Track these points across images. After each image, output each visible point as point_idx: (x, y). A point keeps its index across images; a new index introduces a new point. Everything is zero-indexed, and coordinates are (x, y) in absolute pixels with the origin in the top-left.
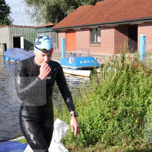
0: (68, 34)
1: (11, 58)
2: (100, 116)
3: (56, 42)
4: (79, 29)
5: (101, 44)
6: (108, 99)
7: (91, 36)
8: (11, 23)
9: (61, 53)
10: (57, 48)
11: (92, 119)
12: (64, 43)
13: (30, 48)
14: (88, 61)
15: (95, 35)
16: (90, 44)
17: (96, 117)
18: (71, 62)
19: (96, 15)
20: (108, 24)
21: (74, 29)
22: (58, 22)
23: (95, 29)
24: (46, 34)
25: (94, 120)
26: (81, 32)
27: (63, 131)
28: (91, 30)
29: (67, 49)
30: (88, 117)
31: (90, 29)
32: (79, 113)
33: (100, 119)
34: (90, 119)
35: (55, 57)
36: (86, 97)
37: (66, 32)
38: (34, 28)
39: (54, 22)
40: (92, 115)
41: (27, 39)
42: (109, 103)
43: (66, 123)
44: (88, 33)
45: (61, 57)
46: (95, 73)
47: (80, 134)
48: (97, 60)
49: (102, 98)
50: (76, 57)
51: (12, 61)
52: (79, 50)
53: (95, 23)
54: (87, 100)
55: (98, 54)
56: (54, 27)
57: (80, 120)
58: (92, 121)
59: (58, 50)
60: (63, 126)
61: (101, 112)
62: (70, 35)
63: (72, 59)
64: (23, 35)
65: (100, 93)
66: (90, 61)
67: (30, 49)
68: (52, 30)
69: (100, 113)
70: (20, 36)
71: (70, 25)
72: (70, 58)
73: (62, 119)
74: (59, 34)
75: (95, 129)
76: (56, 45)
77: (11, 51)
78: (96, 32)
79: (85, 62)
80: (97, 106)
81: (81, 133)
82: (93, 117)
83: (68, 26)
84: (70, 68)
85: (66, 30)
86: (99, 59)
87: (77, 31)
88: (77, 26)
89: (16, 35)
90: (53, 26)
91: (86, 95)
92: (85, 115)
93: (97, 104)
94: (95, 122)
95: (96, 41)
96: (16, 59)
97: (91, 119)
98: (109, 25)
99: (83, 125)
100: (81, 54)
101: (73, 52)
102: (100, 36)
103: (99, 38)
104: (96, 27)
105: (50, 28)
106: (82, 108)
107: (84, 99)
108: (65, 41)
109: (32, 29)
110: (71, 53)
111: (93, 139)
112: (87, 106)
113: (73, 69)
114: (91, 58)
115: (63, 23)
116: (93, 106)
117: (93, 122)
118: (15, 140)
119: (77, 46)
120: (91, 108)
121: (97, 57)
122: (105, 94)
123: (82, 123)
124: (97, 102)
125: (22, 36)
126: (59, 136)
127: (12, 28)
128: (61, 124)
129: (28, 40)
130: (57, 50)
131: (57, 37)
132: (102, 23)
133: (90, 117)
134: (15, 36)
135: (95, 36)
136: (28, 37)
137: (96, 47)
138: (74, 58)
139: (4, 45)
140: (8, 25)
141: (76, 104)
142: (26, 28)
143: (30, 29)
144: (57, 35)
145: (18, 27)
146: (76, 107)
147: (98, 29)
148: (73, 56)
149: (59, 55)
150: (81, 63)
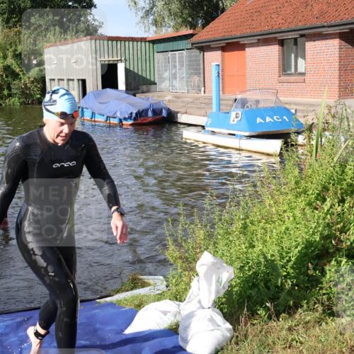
0: (227, 54)
1: (96, 112)
2: (306, 248)
3: (200, 74)
4: (254, 41)
5: (307, 78)
6: (324, 206)
7: (283, 58)
9: (211, 99)
10: (203, 88)
11: (287, 253)
12: (219, 75)
13: (138, 89)
14: (275, 117)
15: (293, 55)
16: (280, 77)
17: (297, 250)
18: (236, 120)
20: (324, 27)
21: (243, 41)
22: (204, 26)
23: (293, 40)
24: (175, 54)
25: (291, 255)
27: (218, 281)
28: (281, 43)
29: (227, 89)
30: (276, 248)
31: (279, 40)
32: (255, 239)
34: (282, 254)
35: (198, 108)
36: (272, 202)
37: (224, 49)
38: (149, 41)
39: (193, 26)
40: (286, 244)
41: (131, 69)
42: (329, 216)
43: (227, 263)
44: (274, 50)
45: (212, 108)
46: (292, 145)
47: (259, 289)
48: (298, 114)
49: (310, 204)
50: (248, 107)
51: (99, 118)
52: (254, 92)
53: (293, 27)
54: (274, 209)
55: (298, 99)
56: (194, 39)
57: (258, 257)
58: (287, 258)
59: (205, 92)
60: (218, 268)
61: (308, 237)
62: (232, 56)
63: (237, 114)
64: (123, 59)
65: (305, 192)
66: (281, 118)
67: (140, 91)
68: (190, 46)
70: (118, 61)
71: (232, 33)
72: (234, 111)
73: (215, 253)
74: (205, 53)
76: (200, 81)
77: (97, 95)
78: (295, 47)
79: (268, 119)
80: (298, 224)
81: (261, 288)
82: (289, 249)
83: (227, 35)
84: (234, 135)
85: (223, 44)
86: (302, 111)
87: (249, 47)
89: (107, 59)
90: (192, 35)
91: (273, 197)
92: (268, 244)
93: (297, 219)
94: (293, 260)
95: (293, 70)
96: (109, 115)
97: (284, 254)
98: (324, 31)
100: (257, 102)
101: (239, 97)
102: (304, 57)
103: (300, 61)
104: (295, 35)
105: (186, 41)
106: (263, 228)
107: (268, 207)
108: (220, 70)
109: (143, 43)
110: (236, 100)
111: (289, 301)
112: (274, 222)
113: (241, 137)
114: (282, 110)
115: (217, 29)
116: (288, 224)
117: (288, 261)
118: (108, 299)
119: (248, 81)
120: (284, 228)
121: (297, 108)
122: (318, 194)
124: (298, 213)
125: (121, 60)
126: (210, 292)
127: (98, 41)
128: (214, 264)
129: (136, 71)
130: (203, 93)
131: (202, 62)
132: (309, 25)
133: (282, 249)
134: (105, 61)
135: (291, 59)
136: (136, 64)
137: (295, 84)
138: (241, 110)
139: (80, 82)
140: (89, 37)
141: (247, 217)
142: (131, 43)
143: (139, 43)
144: (202, 58)
145: (112, 41)
146: (247, 226)
147: (298, 39)
148: (240, 106)
149: (207, 104)
150: (258, 122)
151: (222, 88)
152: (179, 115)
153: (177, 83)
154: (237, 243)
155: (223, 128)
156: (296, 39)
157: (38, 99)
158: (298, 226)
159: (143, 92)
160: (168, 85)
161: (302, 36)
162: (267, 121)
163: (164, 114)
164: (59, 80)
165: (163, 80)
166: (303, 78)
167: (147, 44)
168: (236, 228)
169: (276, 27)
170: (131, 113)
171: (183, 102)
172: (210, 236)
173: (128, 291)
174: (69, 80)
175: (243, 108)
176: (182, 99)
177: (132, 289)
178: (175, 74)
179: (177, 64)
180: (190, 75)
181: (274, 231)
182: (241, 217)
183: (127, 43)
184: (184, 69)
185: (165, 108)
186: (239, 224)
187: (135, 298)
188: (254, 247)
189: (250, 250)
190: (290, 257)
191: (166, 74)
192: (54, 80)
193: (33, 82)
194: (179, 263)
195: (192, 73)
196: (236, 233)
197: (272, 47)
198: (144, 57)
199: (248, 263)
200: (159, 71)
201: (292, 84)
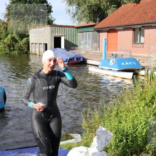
0: (109, 34)
2: (145, 124)
3: (97, 42)
4: (121, 29)
5: (145, 45)
6: (153, 106)
7: (134, 36)
8: (52, 23)
9: (102, 54)
10: (98, 49)
12: (106, 43)
13: (70, 48)
14: (130, 62)
15: (139, 35)
16: (132, 44)
17: (141, 125)
18: (113, 63)
19: (140, 14)
20: (153, 23)
21: (117, 28)
22: (100, 21)
23: (139, 28)
24: (87, 33)
25: (138, 127)
26: (123, 32)
28: (134, 30)
30: (131, 124)
31: (133, 28)
33: (144, 127)
34: (134, 127)
36: (130, 103)
37: (108, 32)
38: (76, 28)
39: (95, 21)
40: (136, 122)
41: (67, 39)
42: (155, 111)
43: (109, 130)
44: (130, 33)
45: (102, 58)
48: (140, 61)
49: (147, 104)
50: (118, 58)
53: (139, 23)
55: (140, 55)
56: (95, 27)
57: (123, 128)
58: (136, 129)
59: (99, 50)
62: (112, 35)
63: (113, 61)
64: (64, 35)
65: (145, 99)
67: (70, 49)
68: (93, 30)
69: (145, 121)
70: (61, 36)
71: (112, 25)
72: (112, 59)
74: (100, 33)
75: (139, 137)
76: (97, 45)
78: (140, 32)
79: (127, 63)
80: (141, 113)
82: (137, 125)
83: (110, 26)
84: (112, 70)
85: (108, 29)
86: (143, 60)
87: (119, 31)
88: (120, 25)
90: (94, 25)
92: (128, 122)
93: (141, 111)
94: (139, 130)
95: (139, 42)
97: (135, 127)
98: (153, 25)
99: (127, 132)
100: (122, 55)
101: (114, 53)
102: (143, 36)
103: (142, 38)
104: (140, 26)
105: (92, 28)
106: (125, 115)
107: (128, 105)
108: (106, 41)
109: (73, 28)
110: (113, 54)
113: (115, 71)
114: (133, 59)
115: (105, 23)
116: (137, 113)
117: (137, 130)
119: (119, 46)
120: (135, 115)
121: (140, 58)
122: (151, 100)
123: (126, 131)
124: (141, 109)
125: (63, 36)
127: (53, 27)
128: (104, 131)
129: (69, 40)
131: (98, 37)
133: (134, 124)
134: (56, 36)
135: (138, 37)
136: (69, 37)
137: (139, 48)
138: (115, 59)
139: (45, 45)
140: (49, 25)
141: (118, 109)
142: (67, 28)
143: (71, 28)
144: (98, 35)
145: (59, 27)
146: (118, 113)
147: (141, 28)
148: (114, 57)
149: (100, 56)
150: (122, 64)
151: (107, 49)
152: (88, 60)
153: (87, 46)
154: (114, 121)
155: (107, 67)
156: (140, 28)
157: (26, 52)
158: (141, 114)
159: (72, 50)
160: (83, 47)
161: (143, 27)
162: (126, 64)
163: (82, 60)
164: (35, 43)
165: (81, 44)
166: (143, 45)
167: (75, 28)
168: (113, 114)
169: (132, 23)
170: (67, 59)
171: (89, 54)
172: (101, 117)
173: (64, 141)
174: (40, 44)
175: (116, 58)
176: (89, 53)
177: (66, 140)
178: (86, 42)
179: (87, 38)
180: (93, 43)
181: (131, 116)
182: (116, 109)
183: (66, 28)
184: (90, 40)
185: (82, 57)
186: (115, 112)
187: (67, 144)
188: (121, 123)
189: (120, 124)
190: (137, 128)
191: (82, 42)
192: (33, 43)
193: (24, 44)
194: (88, 129)
195: (94, 42)
196: (113, 116)
197: (129, 31)
198: (73, 34)
199: (119, 130)
200: (79, 40)
201: (138, 48)
